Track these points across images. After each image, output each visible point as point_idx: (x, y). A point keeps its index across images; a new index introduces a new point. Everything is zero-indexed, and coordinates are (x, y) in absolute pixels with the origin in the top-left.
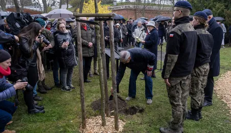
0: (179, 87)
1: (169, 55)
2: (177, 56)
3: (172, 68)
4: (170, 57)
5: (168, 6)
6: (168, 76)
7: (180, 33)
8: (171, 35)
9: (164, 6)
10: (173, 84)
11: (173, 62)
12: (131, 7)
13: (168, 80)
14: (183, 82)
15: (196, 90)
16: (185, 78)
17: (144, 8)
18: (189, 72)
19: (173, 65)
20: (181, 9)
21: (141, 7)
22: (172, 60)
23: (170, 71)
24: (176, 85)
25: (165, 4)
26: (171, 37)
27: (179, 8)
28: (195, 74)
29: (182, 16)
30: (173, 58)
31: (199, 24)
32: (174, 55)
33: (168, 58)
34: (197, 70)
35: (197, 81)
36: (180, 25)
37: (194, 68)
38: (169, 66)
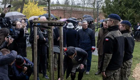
0: (112, 77)
1: (105, 54)
2: (112, 54)
3: (108, 63)
4: (106, 55)
5: (90, 8)
6: (105, 70)
7: (113, 38)
8: (106, 39)
9: (87, 8)
10: (108, 76)
11: (109, 59)
12: (61, 8)
13: (104, 72)
14: (115, 74)
15: (124, 79)
16: (117, 71)
17: (72, 9)
18: (119, 67)
19: (109, 61)
20: (113, 20)
21: (69, 8)
22: (108, 58)
23: (106, 66)
24: (110, 76)
25: (88, 7)
26: (107, 41)
27: (112, 19)
28: (123, 67)
29: (113, 25)
30: (109, 56)
31: (125, 29)
32: (109, 54)
33: (105, 57)
34: (125, 64)
35: (125, 72)
36: (113, 32)
37: (123, 63)
38: (106, 62)
